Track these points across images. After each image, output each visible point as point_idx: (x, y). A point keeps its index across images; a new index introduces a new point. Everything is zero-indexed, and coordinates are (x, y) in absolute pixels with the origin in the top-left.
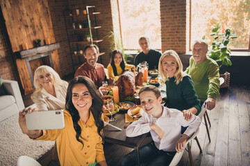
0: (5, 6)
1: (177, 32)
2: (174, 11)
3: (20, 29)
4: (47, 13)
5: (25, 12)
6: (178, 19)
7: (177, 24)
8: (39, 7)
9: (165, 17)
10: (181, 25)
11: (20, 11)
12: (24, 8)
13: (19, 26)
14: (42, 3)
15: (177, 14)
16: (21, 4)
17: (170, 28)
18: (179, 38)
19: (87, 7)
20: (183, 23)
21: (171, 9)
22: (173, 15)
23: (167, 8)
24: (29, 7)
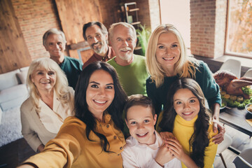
0: (61, 10)
1: (206, 32)
2: (203, 8)
3: (73, 26)
4: (98, 11)
5: (78, 13)
6: (207, 17)
7: (205, 23)
8: (90, 6)
9: (194, 14)
10: (209, 24)
11: (73, 12)
12: (76, 9)
13: (72, 24)
14: (94, 3)
15: (206, 11)
16: (75, 6)
17: (199, 27)
18: (208, 39)
19: (126, 5)
20: (212, 22)
21: (200, 5)
22: (202, 12)
23: (197, 4)
24: (81, 8)
